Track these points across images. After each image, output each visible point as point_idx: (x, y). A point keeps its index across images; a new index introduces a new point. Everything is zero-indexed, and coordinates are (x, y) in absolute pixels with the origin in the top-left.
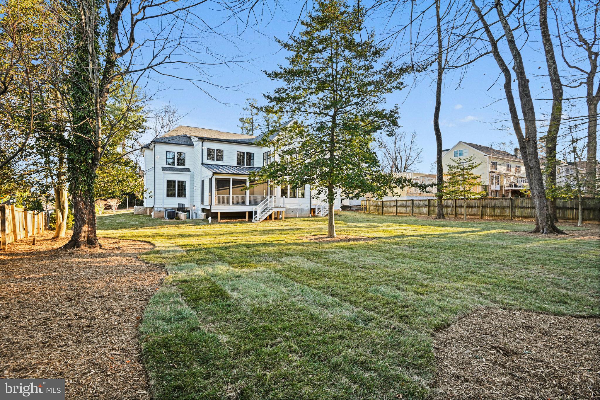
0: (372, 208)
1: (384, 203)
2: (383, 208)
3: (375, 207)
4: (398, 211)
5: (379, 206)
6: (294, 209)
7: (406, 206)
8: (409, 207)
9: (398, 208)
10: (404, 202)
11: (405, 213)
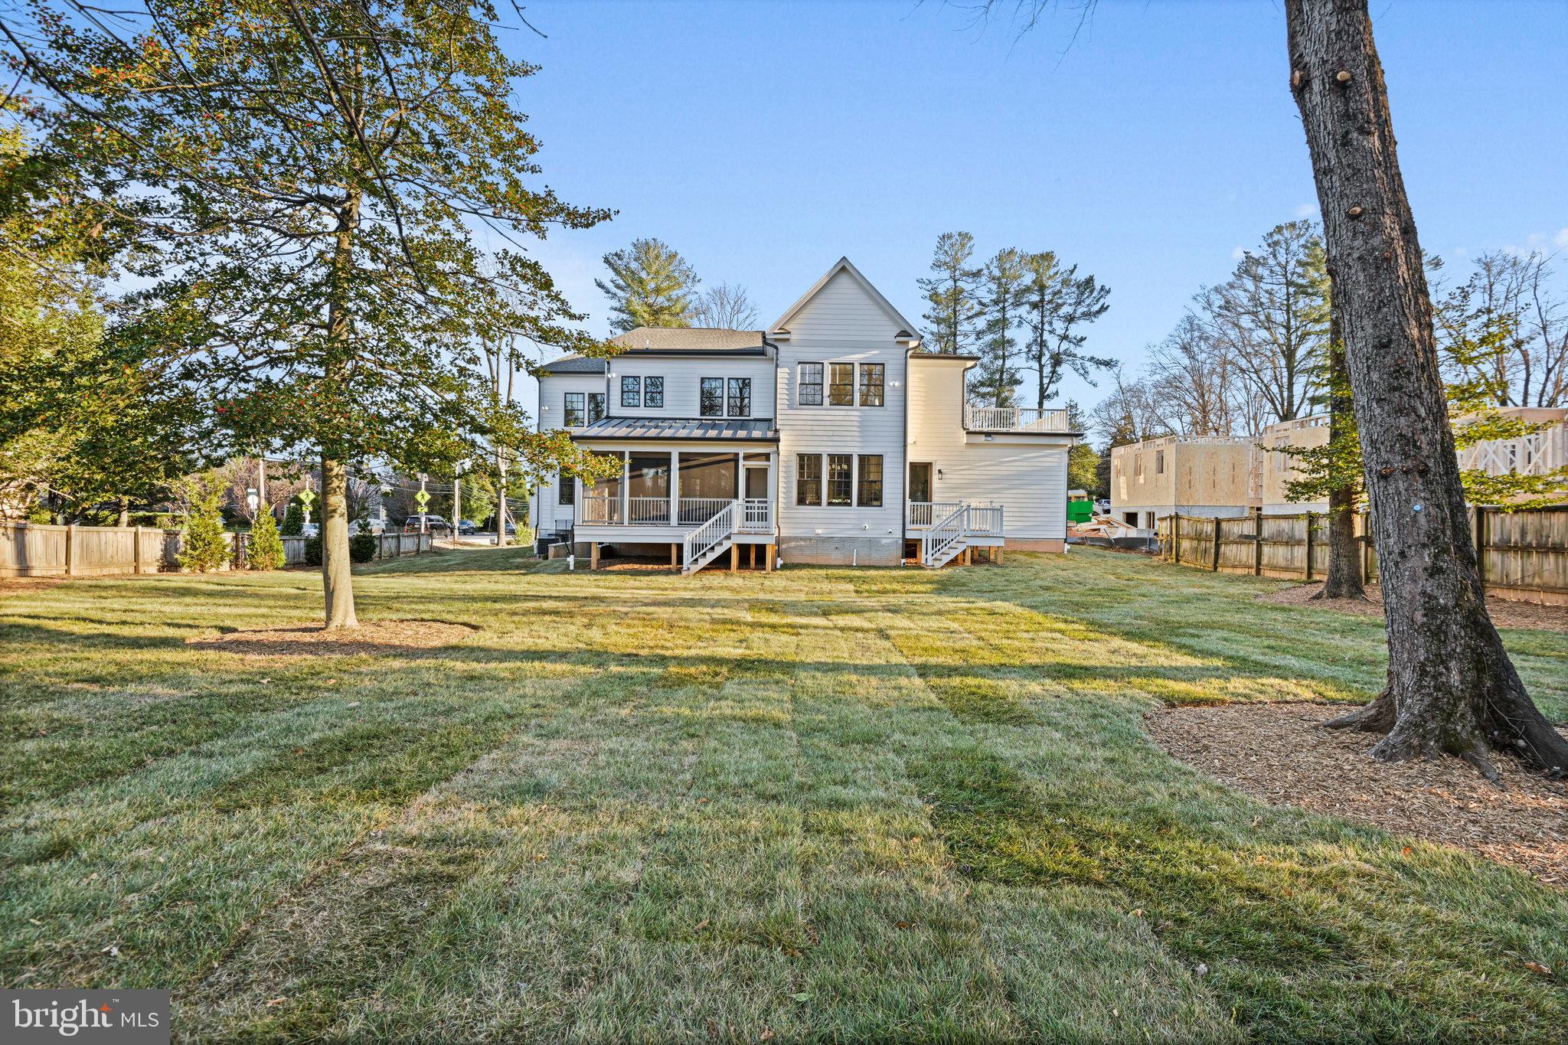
0: (1186, 544)
1: (1224, 525)
2: (1218, 547)
3: (1195, 543)
4: (1265, 560)
5: (1208, 539)
6: (843, 540)
7: (1291, 542)
8: (1299, 543)
9: (1266, 549)
10: (1284, 525)
11: (1286, 569)
